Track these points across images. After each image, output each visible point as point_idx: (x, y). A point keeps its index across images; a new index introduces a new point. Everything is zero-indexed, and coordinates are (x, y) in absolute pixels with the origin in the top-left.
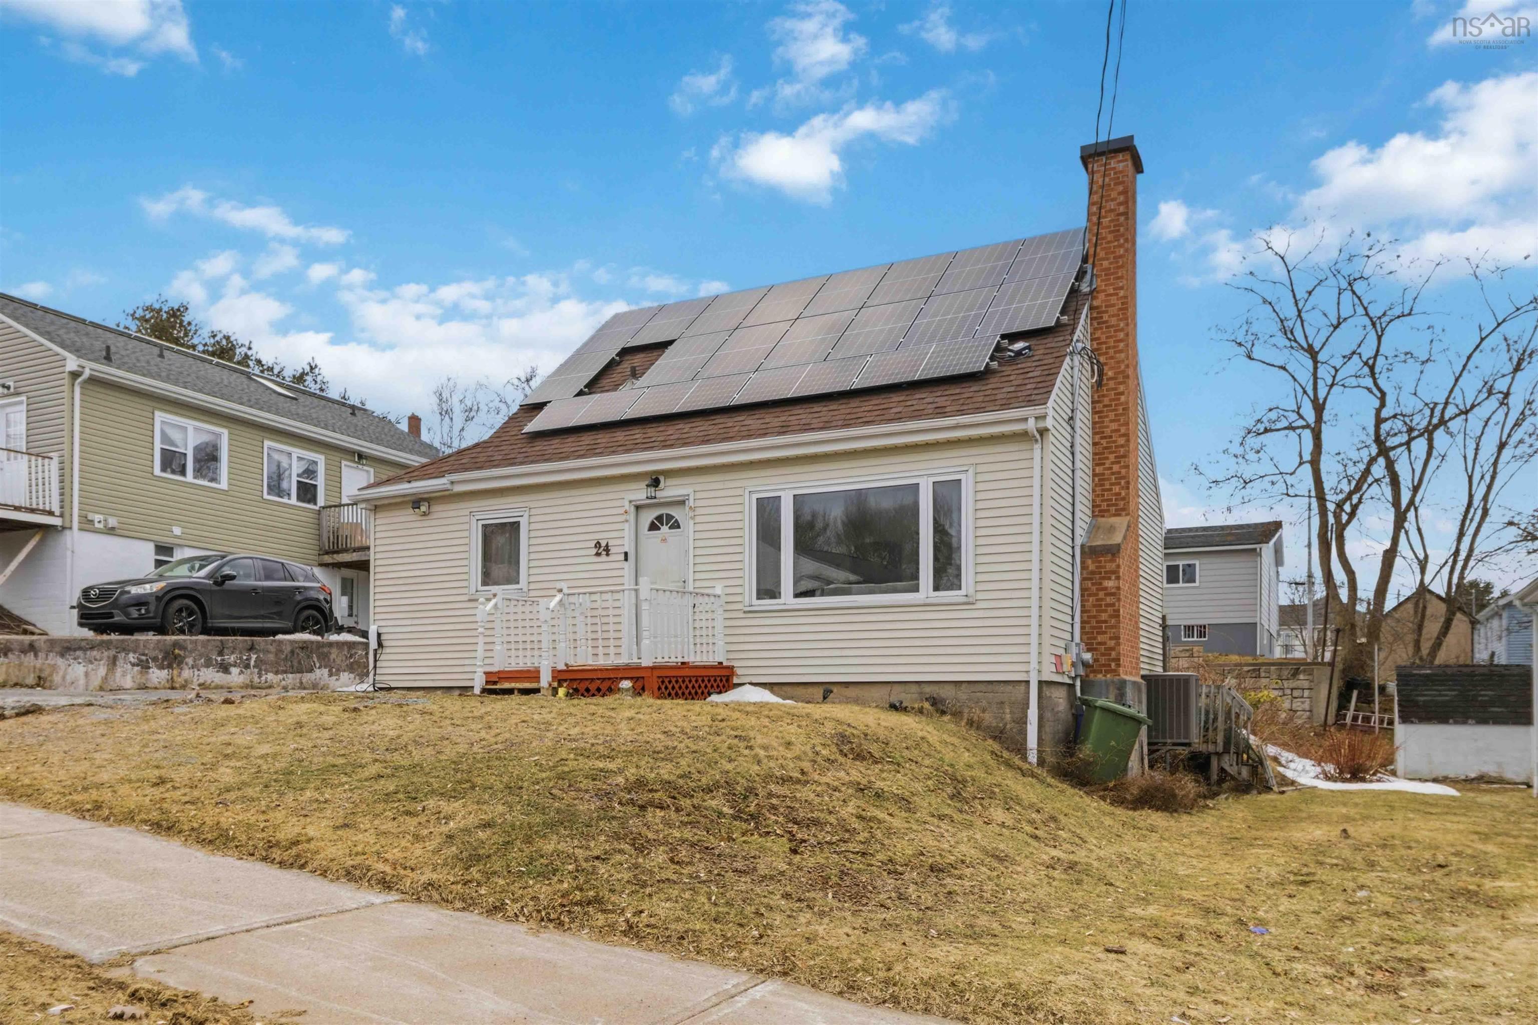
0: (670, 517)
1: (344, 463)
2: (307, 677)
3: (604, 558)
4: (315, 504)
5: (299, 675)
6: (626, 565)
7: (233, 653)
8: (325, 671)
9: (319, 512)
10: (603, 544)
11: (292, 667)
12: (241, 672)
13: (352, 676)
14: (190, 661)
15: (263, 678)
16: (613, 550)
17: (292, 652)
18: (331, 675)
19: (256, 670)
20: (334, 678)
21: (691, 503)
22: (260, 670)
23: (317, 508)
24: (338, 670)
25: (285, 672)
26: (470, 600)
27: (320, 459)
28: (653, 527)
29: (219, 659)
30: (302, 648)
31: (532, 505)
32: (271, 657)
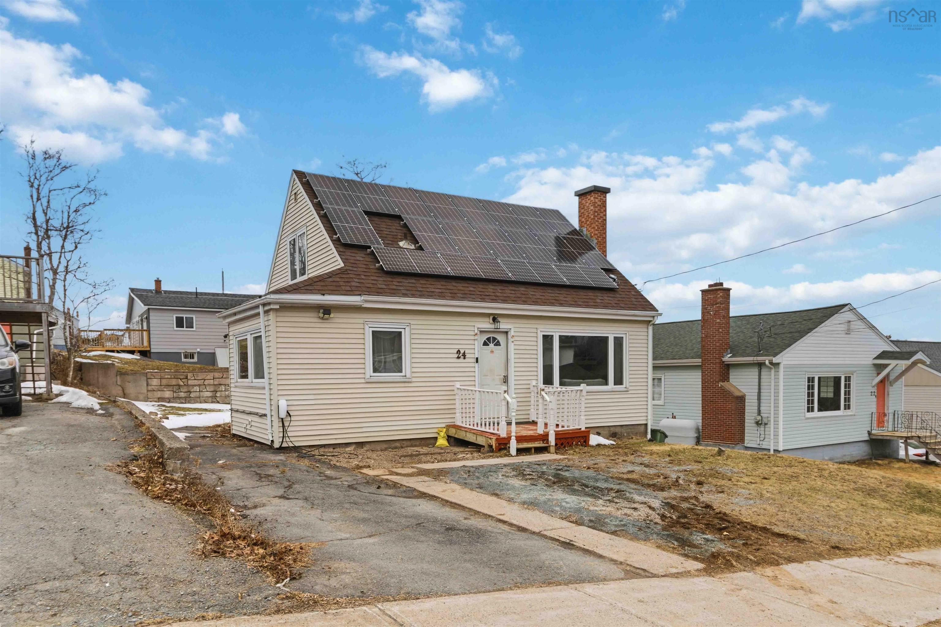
0: (494, 339)
3: (461, 360)
6: (477, 365)
10: (462, 352)
16: (467, 356)
21: (512, 333)
26: (366, 383)
28: (485, 344)
31: (412, 322)
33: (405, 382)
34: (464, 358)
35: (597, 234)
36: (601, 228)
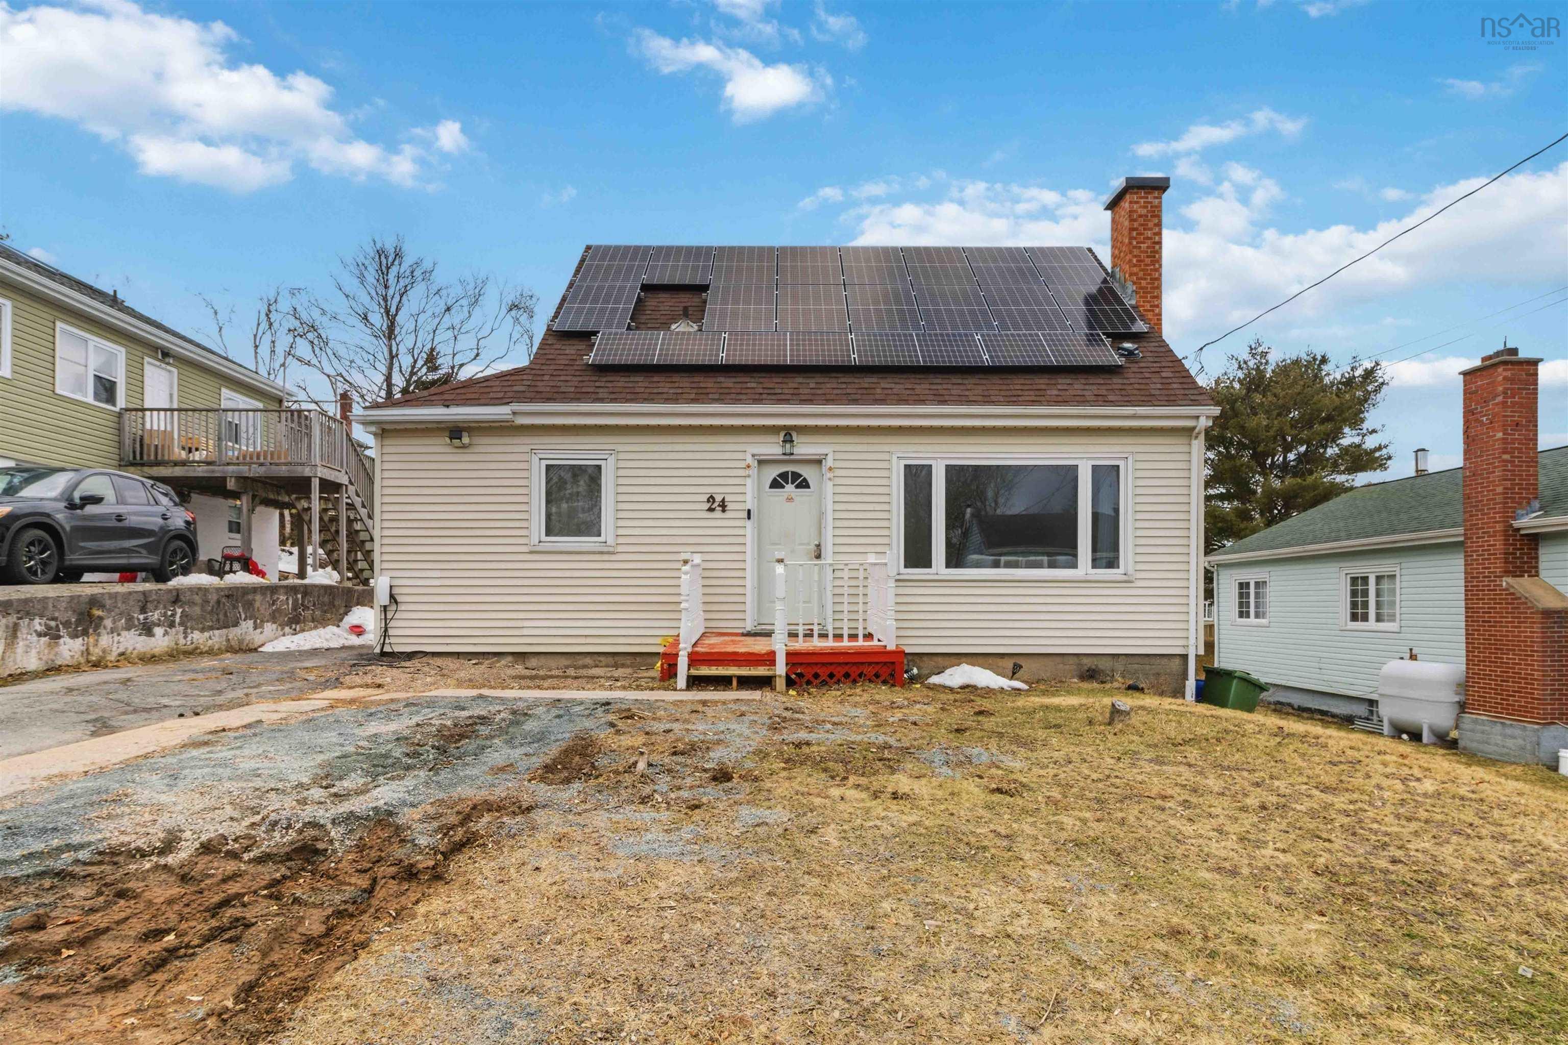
0: (796, 476)
1: (147, 359)
2: (234, 633)
3: (718, 514)
4: (114, 405)
5: (224, 631)
6: (749, 524)
7: (156, 608)
8: (250, 623)
9: (120, 415)
10: (718, 498)
11: (218, 620)
12: (166, 633)
13: (274, 626)
14: (108, 623)
15: (189, 638)
16: (730, 506)
17: (218, 602)
18: (255, 628)
19: (182, 628)
20: (259, 631)
21: (829, 462)
22: (186, 628)
23: (117, 409)
24: (262, 621)
25: (211, 628)
26: (531, 552)
27: (120, 352)
28: (775, 484)
29: (141, 617)
30: (228, 596)
31: (620, 448)
32: (197, 610)
33: (602, 553)
34: (724, 511)
35: (1136, 274)
36: (1148, 261)
